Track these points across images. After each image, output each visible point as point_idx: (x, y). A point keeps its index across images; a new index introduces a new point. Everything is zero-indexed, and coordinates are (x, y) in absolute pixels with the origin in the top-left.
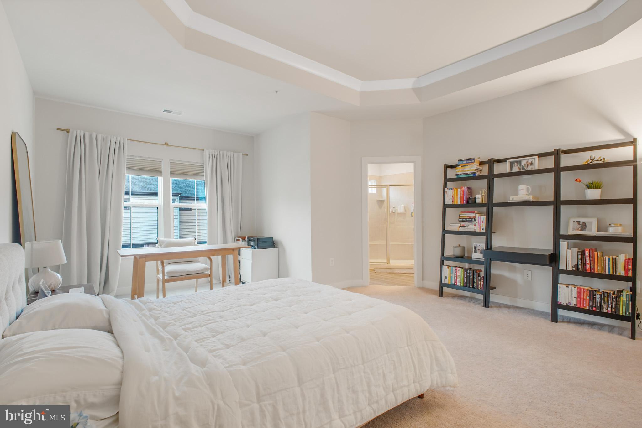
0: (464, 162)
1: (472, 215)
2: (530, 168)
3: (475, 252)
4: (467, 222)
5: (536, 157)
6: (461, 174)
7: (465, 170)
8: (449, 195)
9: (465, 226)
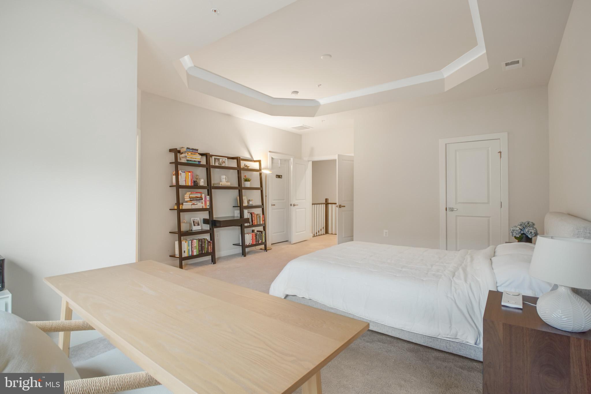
0: (191, 150)
1: (199, 195)
2: (223, 165)
3: (194, 225)
4: (195, 201)
5: (227, 158)
6: (191, 161)
7: (193, 157)
8: (183, 177)
9: (195, 204)
